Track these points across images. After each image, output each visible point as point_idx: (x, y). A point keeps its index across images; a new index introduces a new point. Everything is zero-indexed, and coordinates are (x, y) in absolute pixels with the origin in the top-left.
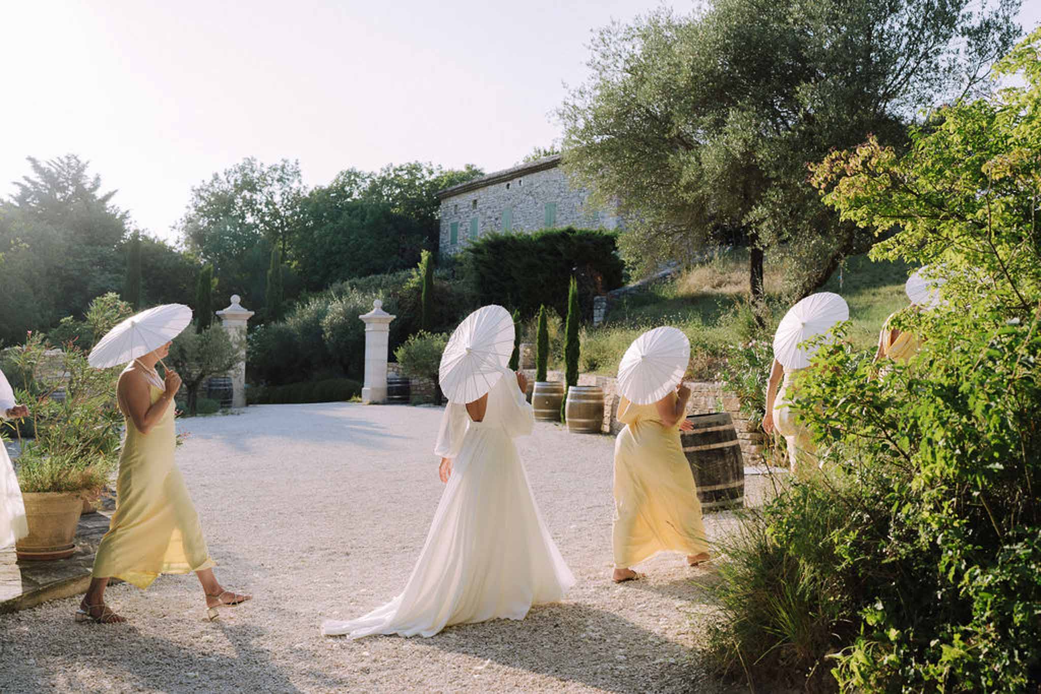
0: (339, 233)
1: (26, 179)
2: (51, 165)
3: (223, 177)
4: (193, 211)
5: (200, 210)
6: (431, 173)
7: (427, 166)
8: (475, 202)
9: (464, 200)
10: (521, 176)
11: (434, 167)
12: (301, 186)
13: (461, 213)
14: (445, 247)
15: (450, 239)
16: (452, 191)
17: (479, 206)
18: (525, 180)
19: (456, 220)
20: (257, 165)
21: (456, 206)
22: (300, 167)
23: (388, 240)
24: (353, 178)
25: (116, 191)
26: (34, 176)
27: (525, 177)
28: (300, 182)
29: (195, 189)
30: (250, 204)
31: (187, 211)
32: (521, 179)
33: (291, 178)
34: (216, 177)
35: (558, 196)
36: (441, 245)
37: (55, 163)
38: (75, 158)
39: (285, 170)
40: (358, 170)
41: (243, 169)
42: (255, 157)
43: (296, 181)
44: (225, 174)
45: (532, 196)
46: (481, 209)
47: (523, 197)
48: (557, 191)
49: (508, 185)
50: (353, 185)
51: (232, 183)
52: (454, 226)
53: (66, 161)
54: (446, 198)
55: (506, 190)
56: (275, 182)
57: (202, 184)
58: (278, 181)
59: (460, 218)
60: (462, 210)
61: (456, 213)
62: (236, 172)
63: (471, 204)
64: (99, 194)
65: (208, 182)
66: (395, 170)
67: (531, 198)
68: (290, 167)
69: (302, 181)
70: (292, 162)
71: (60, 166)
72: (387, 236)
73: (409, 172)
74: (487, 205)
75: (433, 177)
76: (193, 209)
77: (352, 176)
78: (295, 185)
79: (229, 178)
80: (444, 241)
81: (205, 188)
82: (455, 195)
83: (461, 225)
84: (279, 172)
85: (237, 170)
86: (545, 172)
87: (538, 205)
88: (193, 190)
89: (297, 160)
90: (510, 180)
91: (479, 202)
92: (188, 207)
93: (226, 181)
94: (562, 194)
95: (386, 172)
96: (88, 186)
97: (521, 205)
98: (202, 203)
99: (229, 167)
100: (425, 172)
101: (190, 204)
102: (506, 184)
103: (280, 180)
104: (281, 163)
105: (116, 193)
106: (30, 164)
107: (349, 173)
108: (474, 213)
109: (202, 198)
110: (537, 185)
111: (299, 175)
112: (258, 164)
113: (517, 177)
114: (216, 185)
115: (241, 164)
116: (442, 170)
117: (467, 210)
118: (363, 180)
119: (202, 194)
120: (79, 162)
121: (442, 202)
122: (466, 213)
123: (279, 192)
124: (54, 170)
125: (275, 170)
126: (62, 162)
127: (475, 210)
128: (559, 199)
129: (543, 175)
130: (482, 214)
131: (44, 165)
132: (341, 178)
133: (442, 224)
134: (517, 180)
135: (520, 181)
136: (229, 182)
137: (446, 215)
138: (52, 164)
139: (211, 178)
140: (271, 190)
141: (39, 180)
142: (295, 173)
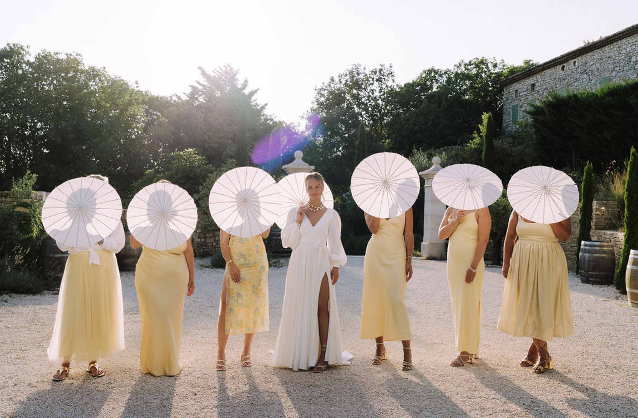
0: (420, 116)
1: (198, 83)
2: (215, 73)
3: (337, 79)
4: (316, 106)
5: (321, 104)
6: (495, 66)
7: (492, 62)
8: (533, 85)
9: (523, 86)
10: (575, 58)
11: (498, 61)
12: (395, 84)
13: (521, 96)
14: (507, 126)
15: (511, 119)
16: (513, 78)
17: (537, 89)
18: (579, 61)
19: (516, 103)
20: (361, 70)
21: (517, 90)
22: (393, 69)
23: (460, 121)
24: (433, 74)
25: (258, 90)
26: (203, 81)
27: (580, 58)
28: (393, 81)
29: (317, 89)
30: (356, 97)
31: (312, 105)
32: (576, 60)
33: (386, 78)
34: (332, 80)
35: (612, 71)
36: (504, 125)
37: (217, 71)
38: (229, 66)
39: (382, 72)
40: (436, 69)
41: (351, 72)
42: (360, 63)
43: (391, 80)
44: (339, 76)
45: (587, 73)
46: (538, 91)
47: (578, 76)
48: (611, 67)
49: (564, 67)
50: (434, 81)
51: (344, 82)
52: (515, 108)
53: (224, 69)
54: (508, 85)
55: (561, 71)
56: (375, 82)
57: (322, 85)
58: (377, 80)
59: (521, 101)
60: (521, 94)
61: (516, 97)
62: (346, 75)
63: (530, 87)
64: (247, 91)
65: (326, 83)
66: (465, 65)
67: (585, 76)
68: (386, 70)
69: (395, 80)
70: (387, 66)
71: (219, 73)
72: (459, 118)
73: (477, 66)
74: (544, 87)
75: (497, 70)
76: (316, 103)
77: (431, 74)
78: (390, 83)
79: (341, 80)
80: (507, 121)
81: (324, 87)
82: (515, 82)
83: (521, 107)
84: (378, 74)
85: (348, 73)
86: (598, 51)
87: (593, 82)
88: (316, 90)
89: (391, 64)
90: (564, 63)
91: (537, 84)
92: (313, 102)
93: (338, 81)
94: (617, 69)
95: (458, 67)
96: (239, 86)
97: (576, 83)
98: (322, 99)
99: (342, 72)
100: (490, 66)
101: (314, 100)
102: (561, 66)
103: (379, 80)
104: (380, 67)
105: (258, 92)
106: (199, 72)
107: (429, 72)
108: (533, 95)
109: (323, 95)
110: (592, 63)
111: (393, 76)
112: (362, 68)
113: (573, 58)
114: (332, 85)
115: (350, 69)
116: (505, 64)
117: (526, 93)
118: (441, 76)
119: (323, 92)
120: (232, 69)
121: (505, 89)
122: (525, 95)
123: (378, 89)
124: (217, 76)
125: (375, 73)
126: (222, 70)
127: (533, 93)
128: (614, 74)
129: (597, 54)
130: (540, 95)
131: (209, 72)
132: (424, 75)
133: (505, 107)
134: (572, 62)
135: (575, 62)
136: (341, 82)
137: (508, 99)
138: (215, 71)
139: (329, 81)
140: (372, 88)
141: (206, 83)
142: (389, 74)
